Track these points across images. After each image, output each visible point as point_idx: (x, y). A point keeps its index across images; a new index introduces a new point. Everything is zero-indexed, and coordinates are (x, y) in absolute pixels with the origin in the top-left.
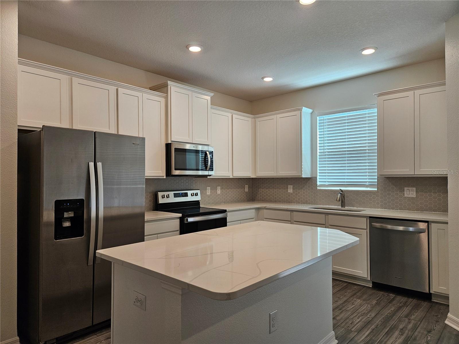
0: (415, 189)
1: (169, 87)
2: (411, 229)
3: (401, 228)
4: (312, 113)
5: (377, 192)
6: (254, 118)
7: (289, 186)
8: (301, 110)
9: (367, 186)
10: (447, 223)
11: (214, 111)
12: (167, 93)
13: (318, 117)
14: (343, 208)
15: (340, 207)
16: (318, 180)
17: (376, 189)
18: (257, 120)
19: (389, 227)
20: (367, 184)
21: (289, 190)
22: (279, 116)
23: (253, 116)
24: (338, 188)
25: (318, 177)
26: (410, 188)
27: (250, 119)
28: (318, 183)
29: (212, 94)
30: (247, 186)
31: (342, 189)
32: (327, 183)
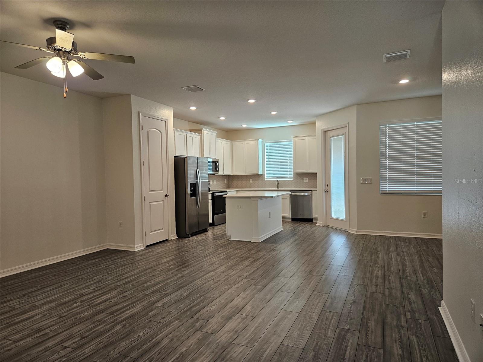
0: (307, 178)
1: (203, 131)
2: (306, 194)
3: (302, 194)
4: (262, 142)
5: (293, 180)
6: (231, 142)
7: (250, 179)
8: (258, 140)
9: (288, 178)
10: (317, 191)
11: (218, 140)
12: (201, 134)
13: (265, 144)
14: (278, 189)
15: (277, 189)
16: (266, 176)
17: (292, 179)
18: (233, 143)
19: (298, 194)
20: (289, 177)
21: (250, 181)
22: (246, 142)
23: (230, 141)
24: (276, 180)
25: (266, 174)
26: (306, 178)
27: (229, 143)
28: (266, 177)
29: (217, 132)
30: (226, 180)
31: (278, 179)
32: (270, 177)
